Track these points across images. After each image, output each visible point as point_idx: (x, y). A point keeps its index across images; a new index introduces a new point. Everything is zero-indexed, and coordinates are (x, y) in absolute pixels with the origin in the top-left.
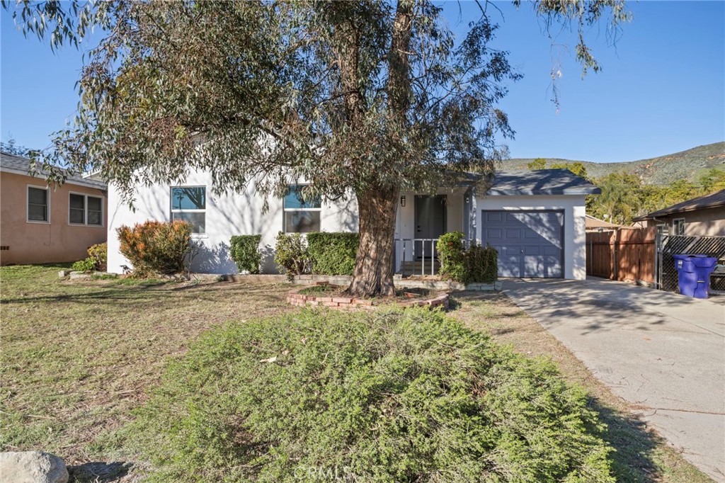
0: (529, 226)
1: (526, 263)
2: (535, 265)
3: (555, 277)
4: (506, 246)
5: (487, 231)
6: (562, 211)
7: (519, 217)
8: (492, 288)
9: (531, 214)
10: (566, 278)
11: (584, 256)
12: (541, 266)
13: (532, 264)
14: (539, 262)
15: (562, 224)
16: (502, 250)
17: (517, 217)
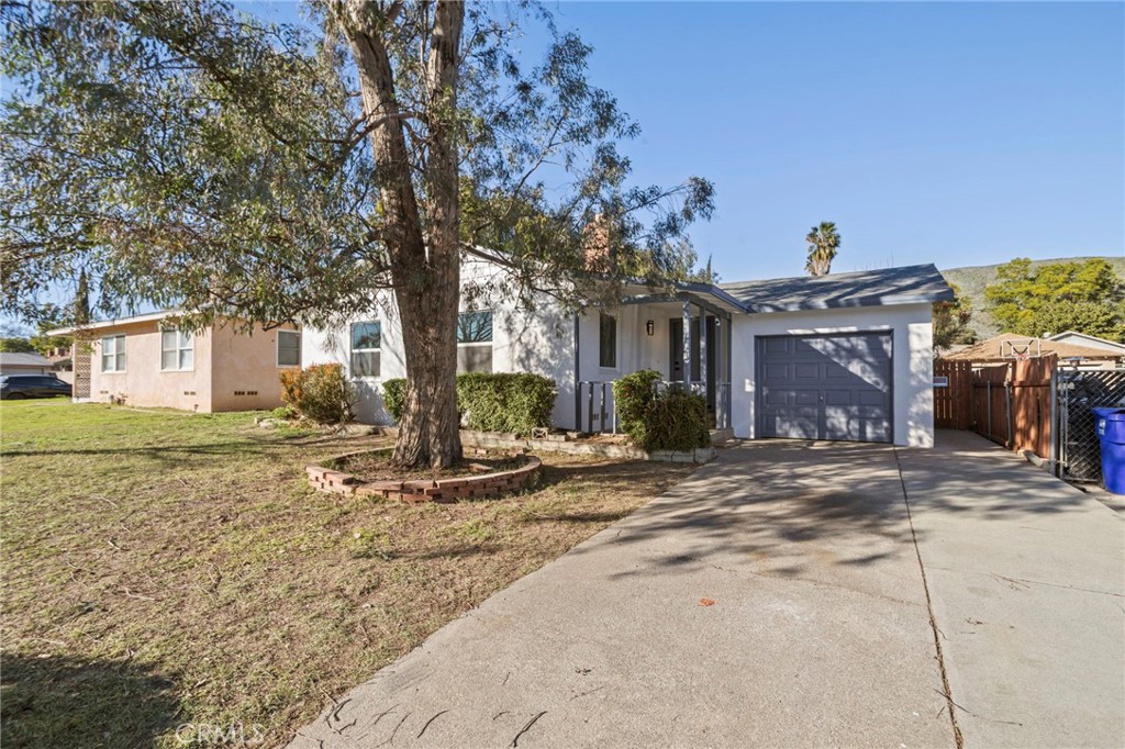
0: (836, 360)
1: (828, 417)
2: (843, 420)
3: (878, 441)
4: (796, 390)
5: (765, 366)
6: (890, 333)
7: (818, 345)
8: (690, 459)
9: (835, 339)
10: (896, 443)
11: (930, 407)
12: (854, 425)
13: (838, 419)
14: (850, 417)
15: (890, 355)
16: (789, 397)
17: (814, 346)
